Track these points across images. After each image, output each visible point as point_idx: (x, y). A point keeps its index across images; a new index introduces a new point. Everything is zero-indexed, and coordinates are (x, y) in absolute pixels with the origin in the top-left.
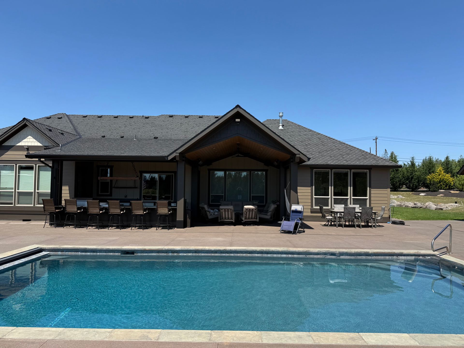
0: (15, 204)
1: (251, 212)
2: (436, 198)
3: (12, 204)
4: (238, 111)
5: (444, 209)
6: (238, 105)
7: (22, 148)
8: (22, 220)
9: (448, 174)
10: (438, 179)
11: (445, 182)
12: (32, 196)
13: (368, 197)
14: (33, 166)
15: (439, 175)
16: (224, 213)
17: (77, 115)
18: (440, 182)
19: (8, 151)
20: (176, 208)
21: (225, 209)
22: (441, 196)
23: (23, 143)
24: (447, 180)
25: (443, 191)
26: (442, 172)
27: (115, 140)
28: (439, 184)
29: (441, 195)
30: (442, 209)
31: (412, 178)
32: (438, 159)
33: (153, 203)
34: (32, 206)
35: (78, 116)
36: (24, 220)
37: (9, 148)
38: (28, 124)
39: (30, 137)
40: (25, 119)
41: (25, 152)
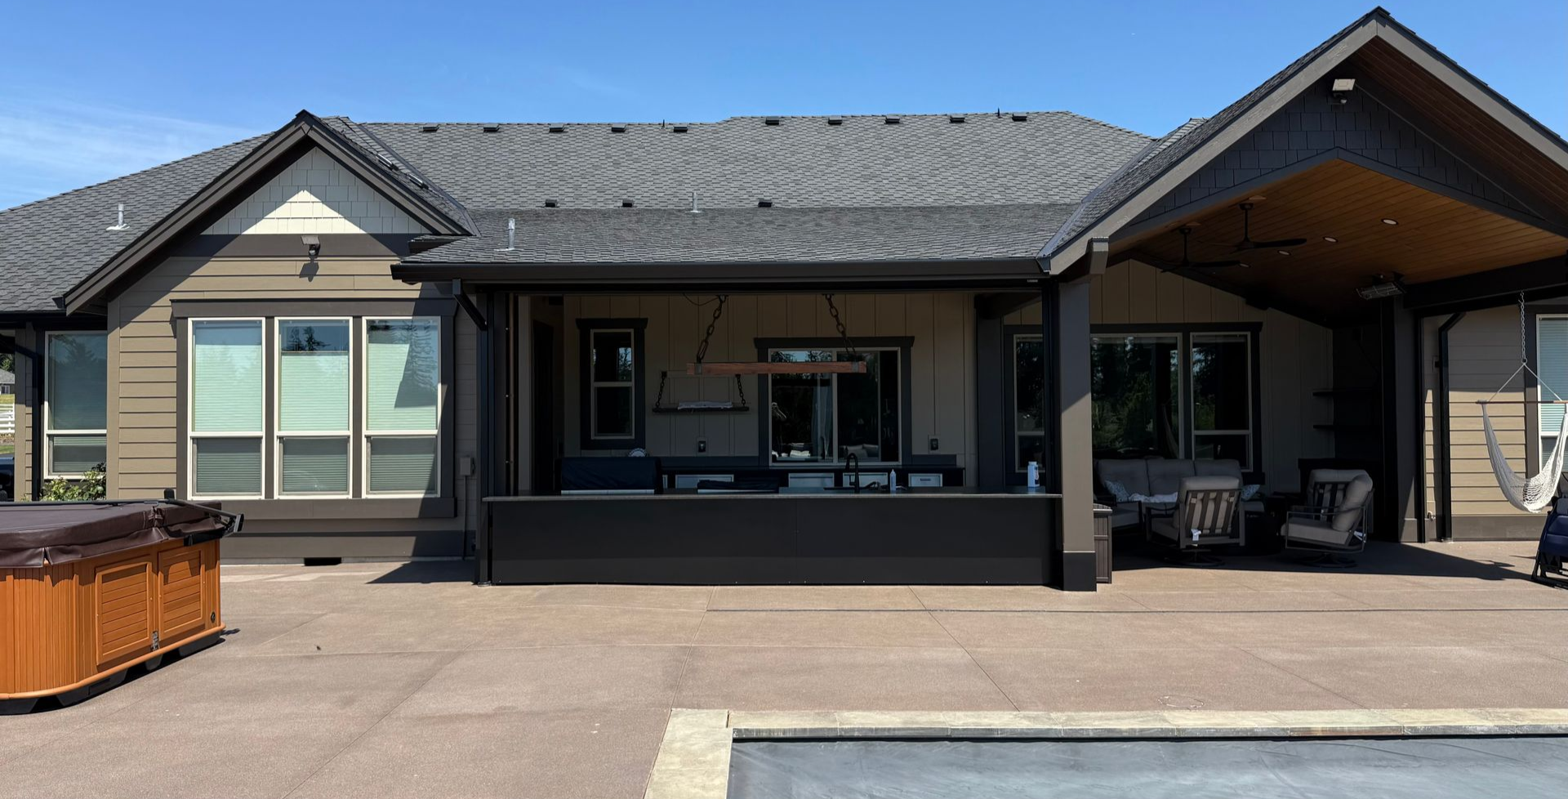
0: (269, 493)
4: (1377, 37)
6: (1379, 8)
8: (303, 560)
14: (343, 324)
16: (1198, 508)
17: (395, 122)
19: (209, 261)
20: (1060, 500)
21: (1207, 492)
27: (605, 215)
33: (833, 475)
34: (347, 500)
35: (402, 128)
36: (310, 562)
38: (313, 135)
39: (304, 195)
40: (304, 116)
41: (297, 266)
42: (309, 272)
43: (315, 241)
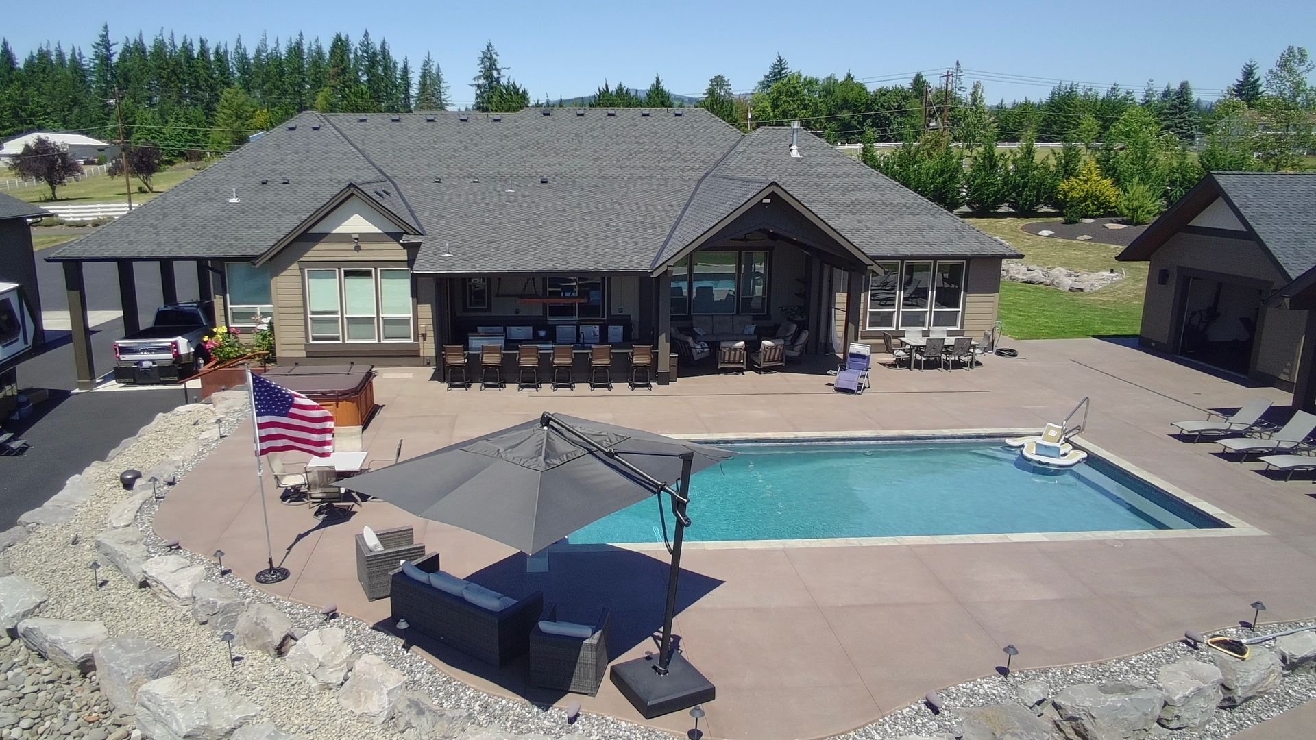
0: (344, 340)
1: (773, 351)
2: (1074, 245)
3: (337, 338)
5: (1087, 290)
7: (346, 237)
9: (1106, 178)
10: (1083, 191)
11: (1098, 198)
12: (373, 323)
13: (960, 310)
14: (369, 271)
15: (1086, 182)
18: (1085, 199)
19: (319, 244)
22: (1086, 240)
23: (345, 228)
24: (1103, 194)
25: (1091, 220)
26: (1094, 175)
28: (1084, 204)
29: (1086, 237)
30: (1082, 290)
31: (1025, 185)
32: (1090, 90)
33: (575, 326)
34: (376, 343)
37: (320, 237)
38: (355, 192)
39: (356, 216)
40: (351, 185)
41: (352, 246)
42: (358, 249)
43: (357, 236)
